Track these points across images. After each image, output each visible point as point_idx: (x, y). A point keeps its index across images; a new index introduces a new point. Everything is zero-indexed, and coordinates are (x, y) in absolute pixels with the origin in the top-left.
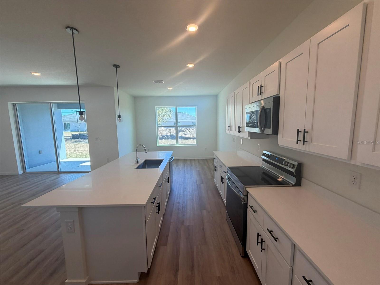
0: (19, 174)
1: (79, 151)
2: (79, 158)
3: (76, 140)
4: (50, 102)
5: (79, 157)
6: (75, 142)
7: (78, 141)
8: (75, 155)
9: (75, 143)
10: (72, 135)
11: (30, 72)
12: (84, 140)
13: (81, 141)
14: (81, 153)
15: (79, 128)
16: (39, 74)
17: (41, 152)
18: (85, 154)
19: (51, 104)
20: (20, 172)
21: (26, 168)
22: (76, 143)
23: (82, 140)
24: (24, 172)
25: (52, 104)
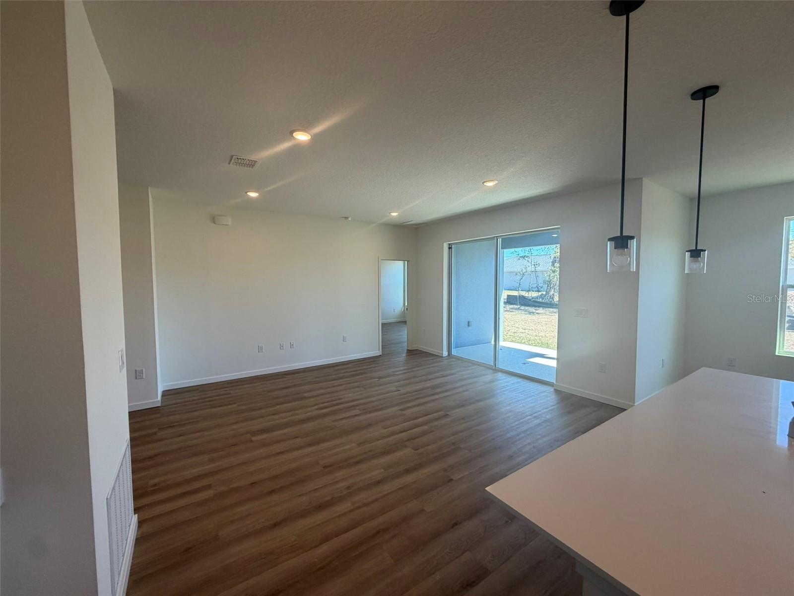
0: (444, 356)
1: (521, 330)
2: (523, 343)
3: (512, 306)
4: (497, 237)
5: (523, 341)
6: (511, 310)
7: (516, 309)
8: (515, 337)
9: (511, 312)
10: (508, 296)
11: (483, 183)
12: (527, 308)
13: (521, 310)
14: (524, 335)
15: (520, 284)
16: (495, 183)
17: (470, 324)
18: (532, 338)
19: (497, 239)
20: (445, 353)
21: (452, 348)
22: (513, 311)
23: (523, 308)
24: (449, 355)
25: (499, 240)
